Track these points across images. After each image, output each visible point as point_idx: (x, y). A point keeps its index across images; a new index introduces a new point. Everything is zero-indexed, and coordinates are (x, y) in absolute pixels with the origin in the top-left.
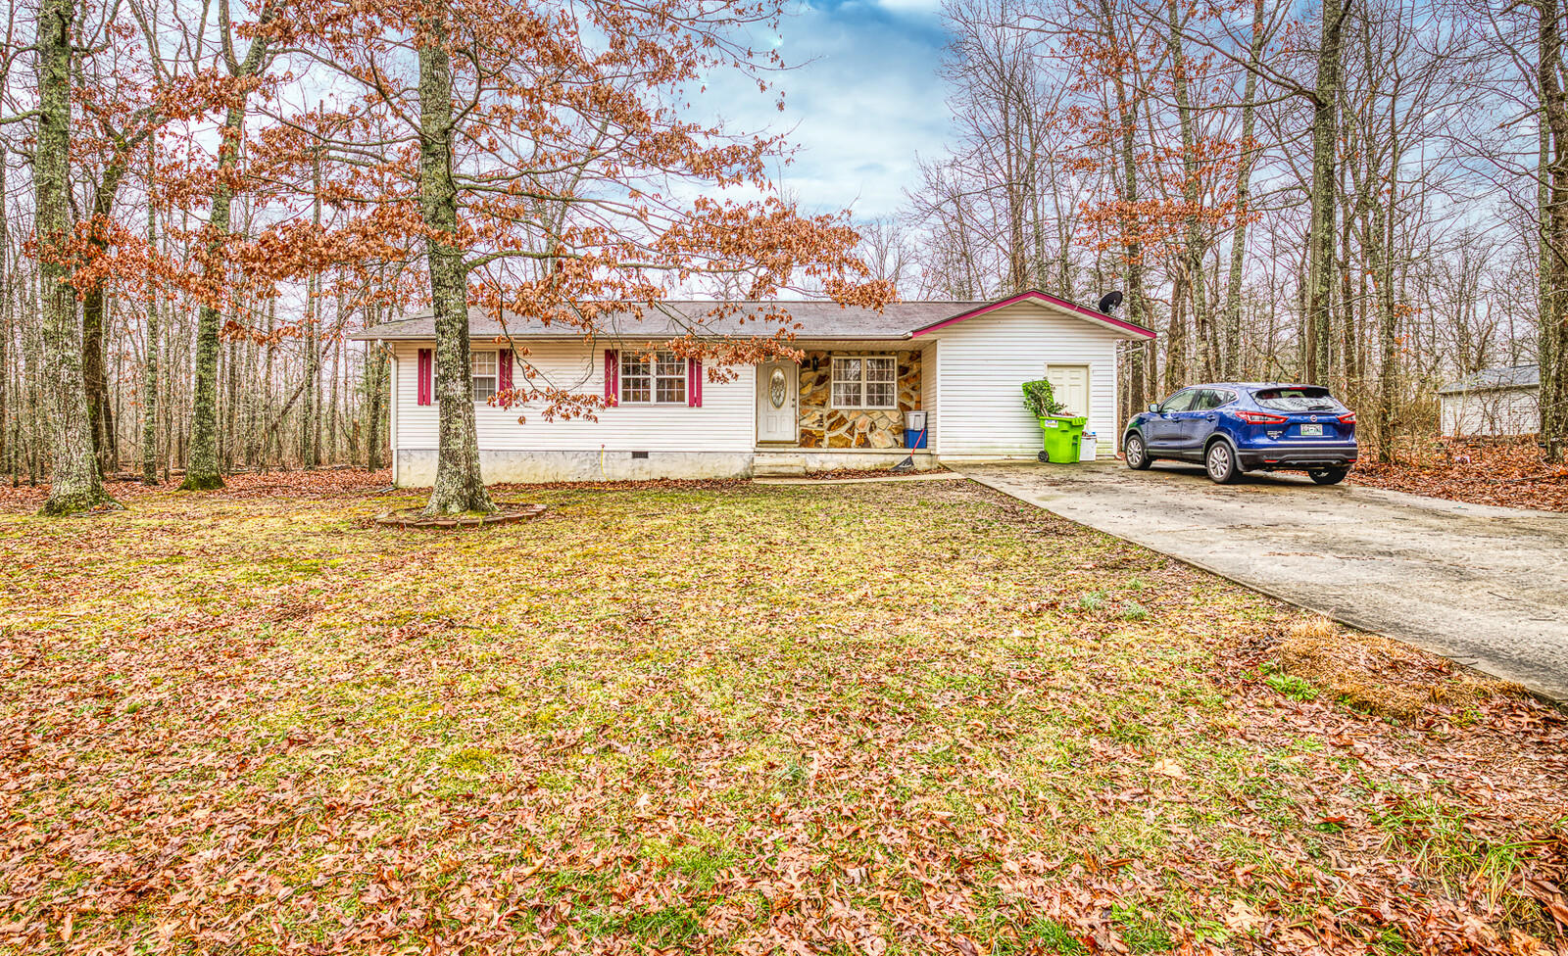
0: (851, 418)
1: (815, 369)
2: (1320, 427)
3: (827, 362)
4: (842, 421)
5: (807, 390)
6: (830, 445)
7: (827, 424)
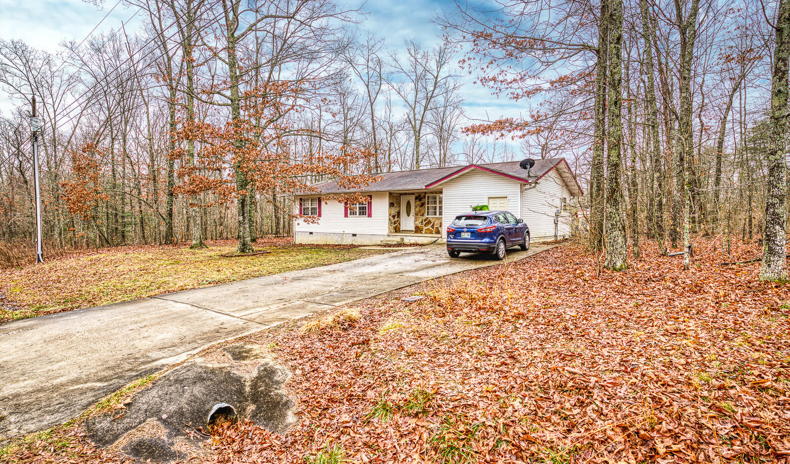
0: (433, 221)
1: (420, 200)
2: (469, 234)
3: (424, 197)
4: (429, 222)
5: (417, 209)
6: (426, 233)
7: (424, 223)
